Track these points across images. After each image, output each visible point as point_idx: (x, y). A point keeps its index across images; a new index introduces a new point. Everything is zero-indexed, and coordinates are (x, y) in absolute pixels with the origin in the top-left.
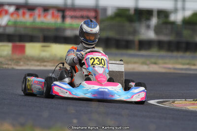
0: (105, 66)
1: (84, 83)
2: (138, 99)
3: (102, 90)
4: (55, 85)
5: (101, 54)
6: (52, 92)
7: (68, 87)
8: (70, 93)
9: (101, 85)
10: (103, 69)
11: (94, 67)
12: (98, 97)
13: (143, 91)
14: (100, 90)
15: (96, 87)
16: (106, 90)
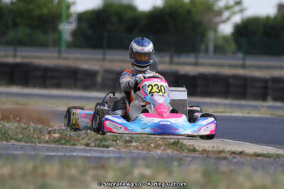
0: (166, 95)
1: (142, 116)
2: (207, 133)
3: (164, 123)
4: (107, 119)
5: (159, 80)
6: (104, 128)
7: (122, 121)
8: (126, 129)
9: (162, 117)
10: (163, 98)
11: (152, 95)
12: (160, 131)
13: (213, 122)
14: (161, 123)
15: (157, 120)
16: (169, 123)
